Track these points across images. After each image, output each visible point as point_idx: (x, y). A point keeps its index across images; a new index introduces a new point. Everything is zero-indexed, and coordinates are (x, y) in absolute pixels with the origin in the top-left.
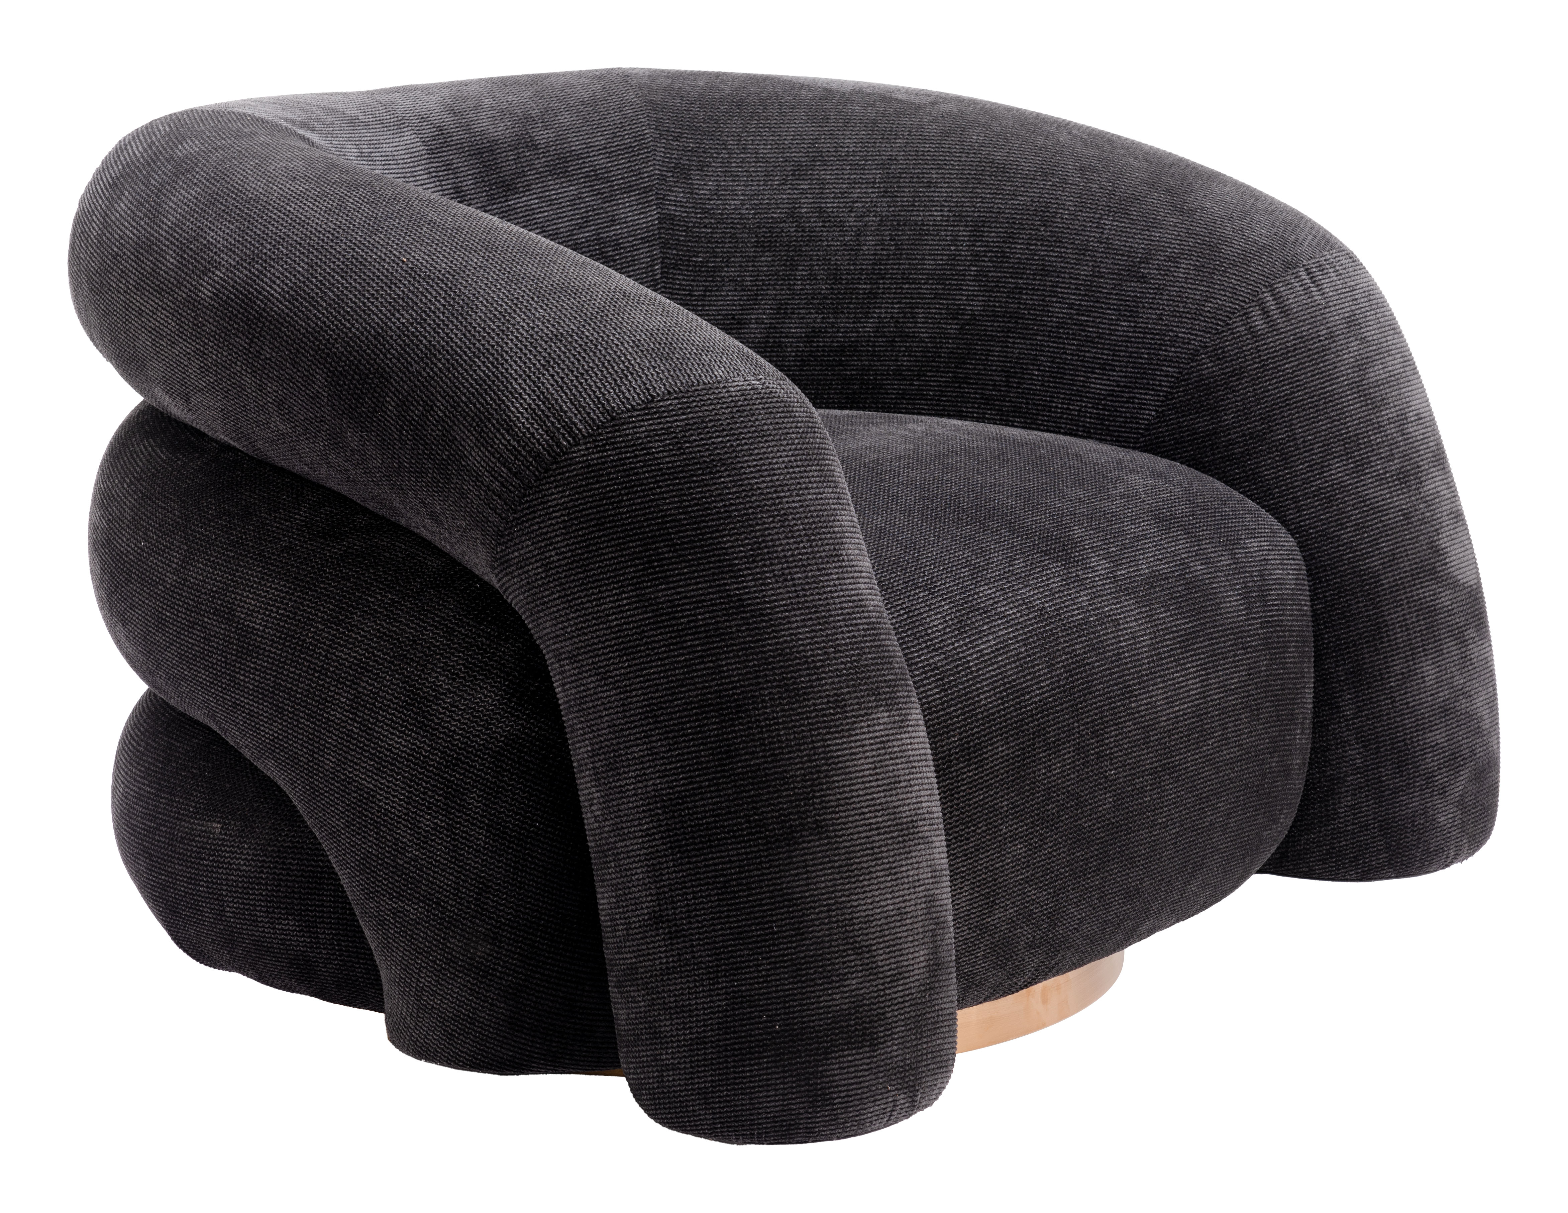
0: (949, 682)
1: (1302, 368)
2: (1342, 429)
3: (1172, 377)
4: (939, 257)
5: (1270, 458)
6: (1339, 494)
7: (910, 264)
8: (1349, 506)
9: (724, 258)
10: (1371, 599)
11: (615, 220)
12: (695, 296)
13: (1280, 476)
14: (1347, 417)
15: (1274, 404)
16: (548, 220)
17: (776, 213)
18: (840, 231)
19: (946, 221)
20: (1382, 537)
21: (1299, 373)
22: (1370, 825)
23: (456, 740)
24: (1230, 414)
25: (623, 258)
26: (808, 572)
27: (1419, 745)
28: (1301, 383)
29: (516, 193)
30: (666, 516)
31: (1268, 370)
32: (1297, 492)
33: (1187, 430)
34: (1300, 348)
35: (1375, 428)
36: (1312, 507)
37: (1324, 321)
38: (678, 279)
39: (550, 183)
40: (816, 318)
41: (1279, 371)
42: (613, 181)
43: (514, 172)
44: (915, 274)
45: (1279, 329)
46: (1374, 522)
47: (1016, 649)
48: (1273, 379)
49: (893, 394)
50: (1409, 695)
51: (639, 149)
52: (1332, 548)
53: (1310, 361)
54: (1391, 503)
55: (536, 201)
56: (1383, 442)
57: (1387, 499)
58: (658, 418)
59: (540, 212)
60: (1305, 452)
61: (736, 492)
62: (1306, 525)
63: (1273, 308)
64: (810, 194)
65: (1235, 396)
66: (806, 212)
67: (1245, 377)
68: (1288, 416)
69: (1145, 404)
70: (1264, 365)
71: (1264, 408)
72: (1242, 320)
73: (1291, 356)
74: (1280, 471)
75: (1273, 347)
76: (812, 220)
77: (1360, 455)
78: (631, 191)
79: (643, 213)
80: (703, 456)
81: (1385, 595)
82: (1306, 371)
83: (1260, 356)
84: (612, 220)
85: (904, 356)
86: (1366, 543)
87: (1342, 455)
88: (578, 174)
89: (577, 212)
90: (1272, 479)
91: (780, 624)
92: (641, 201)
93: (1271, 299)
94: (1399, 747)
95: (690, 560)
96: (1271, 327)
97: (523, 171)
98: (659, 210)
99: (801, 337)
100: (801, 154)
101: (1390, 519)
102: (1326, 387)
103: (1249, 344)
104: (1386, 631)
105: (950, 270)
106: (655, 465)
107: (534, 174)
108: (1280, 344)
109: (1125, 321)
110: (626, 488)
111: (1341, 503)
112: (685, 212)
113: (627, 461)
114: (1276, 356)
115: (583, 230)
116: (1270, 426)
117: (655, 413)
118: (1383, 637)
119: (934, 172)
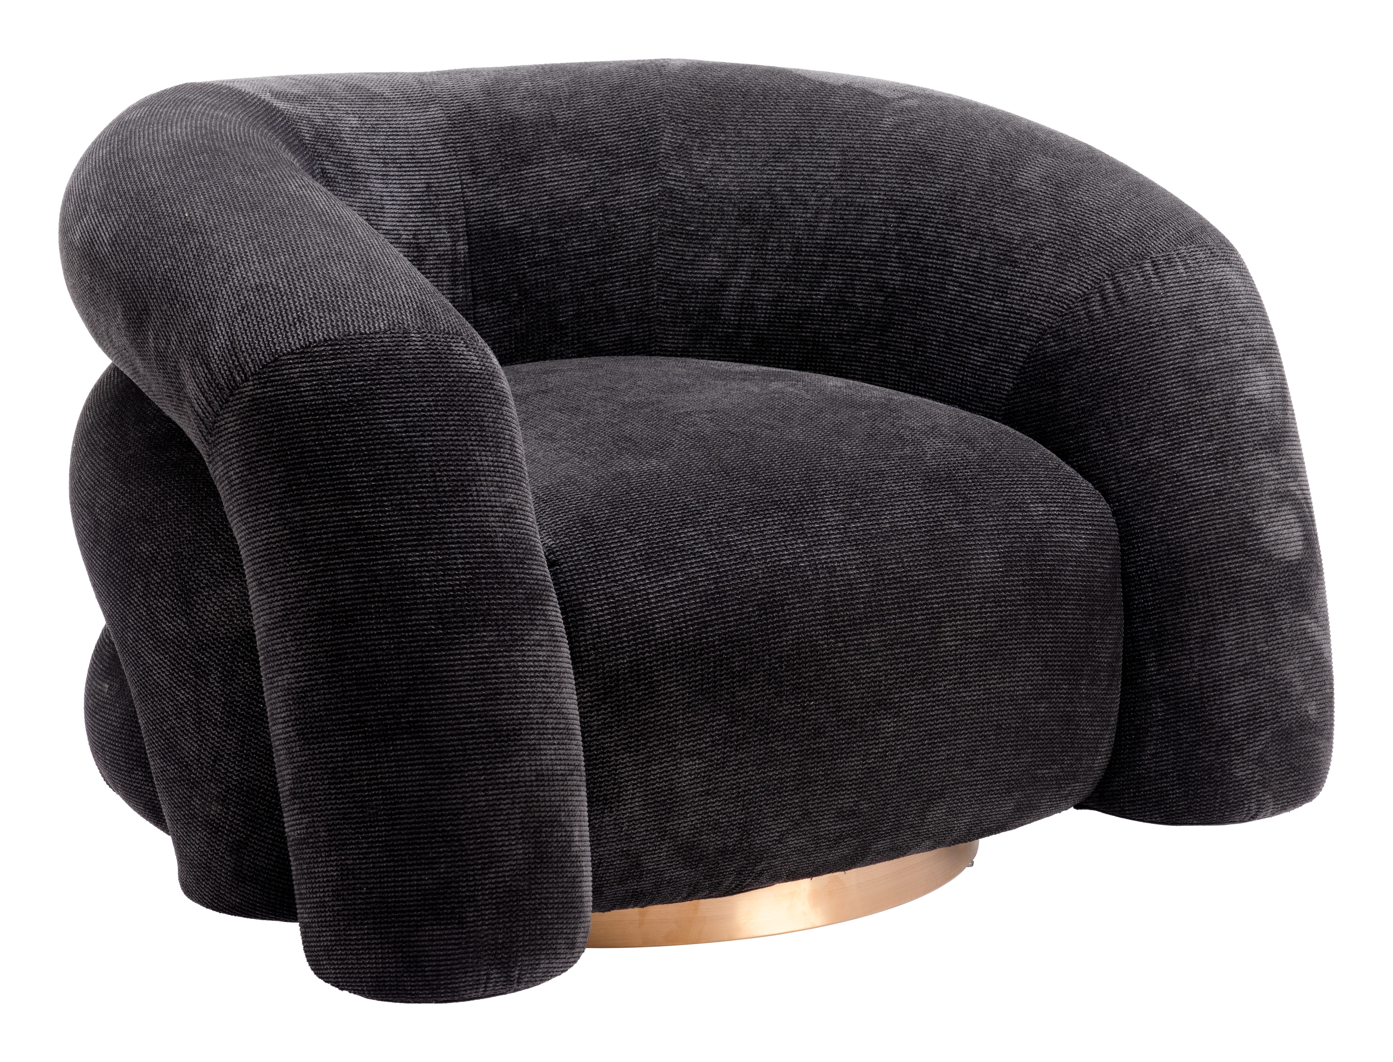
0: (623, 611)
1: (1131, 352)
2: (1163, 409)
3: (1025, 353)
4: (874, 236)
5: (1097, 432)
6: (1155, 468)
7: (852, 241)
8: (1163, 479)
9: (712, 228)
10: (1176, 566)
11: (620, 191)
12: (686, 260)
13: (1105, 449)
14: (1169, 398)
15: (1103, 383)
16: (557, 189)
17: (756, 191)
18: (804, 209)
19: (881, 204)
20: (1191, 510)
21: (1127, 355)
22: (1169, 773)
23: (207, 628)
24: (1067, 390)
25: (624, 224)
26: (427, 503)
27: (1215, 704)
28: (1128, 365)
29: (530, 164)
30: (304, 447)
31: (1100, 352)
32: (1118, 464)
33: (1035, 402)
34: (1131, 333)
35: (1197, 410)
36: (1130, 479)
37: (1158, 310)
38: (672, 245)
39: (563, 156)
40: (781, 285)
41: (1110, 353)
42: (622, 157)
43: (530, 146)
44: (856, 249)
45: (1113, 315)
46: (1184, 496)
47: (705, 586)
48: (1104, 360)
49: (836, 355)
50: (1207, 657)
51: (650, 130)
52: (1144, 517)
53: (1139, 346)
54: (1204, 479)
55: (548, 172)
56: (1204, 423)
57: (1200, 476)
58: (311, 361)
59: (551, 181)
60: (1128, 428)
61: (367, 430)
62: (1124, 495)
63: (1110, 295)
64: (785, 175)
65: (1072, 374)
66: (780, 191)
67: (1081, 357)
68: (1115, 394)
69: (1006, 377)
70: (1097, 347)
71: (1095, 386)
72: (1083, 305)
73: (1122, 340)
74: (1105, 444)
75: (1106, 331)
76: (784, 198)
77: (1178, 434)
78: (637, 166)
79: (646, 186)
80: (343, 397)
81: (1189, 563)
82: (1134, 354)
83: (1094, 338)
84: (616, 191)
85: (845, 322)
86: (1175, 515)
87: (1161, 433)
88: (590, 150)
89: (585, 182)
90: (1099, 451)
91: (392, 547)
92: (645, 175)
93: (1111, 287)
94: (1196, 704)
95: (320, 486)
96: (1106, 312)
97: (539, 145)
98: (661, 184)
99: (769, 301)
100: (783, 139)
101: (1201, 494)
102: (1152, 369)
103: (1086, 327)
104: (1189, 597)
105: (880, 247)
106: (302, 402)
107: (549, 149)
108: (1113, 328)
109: (998, 300)
110: (277, 420)
111: (1155, 477)
112: (683, 186)
113: (280, 397)
114: (1108, 339)
115: (589, 199)
116: (1099, 403)
117: (309, 357)
118: (1185, 602)
119: (879, 159)
